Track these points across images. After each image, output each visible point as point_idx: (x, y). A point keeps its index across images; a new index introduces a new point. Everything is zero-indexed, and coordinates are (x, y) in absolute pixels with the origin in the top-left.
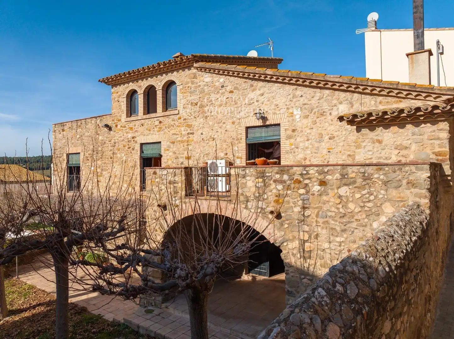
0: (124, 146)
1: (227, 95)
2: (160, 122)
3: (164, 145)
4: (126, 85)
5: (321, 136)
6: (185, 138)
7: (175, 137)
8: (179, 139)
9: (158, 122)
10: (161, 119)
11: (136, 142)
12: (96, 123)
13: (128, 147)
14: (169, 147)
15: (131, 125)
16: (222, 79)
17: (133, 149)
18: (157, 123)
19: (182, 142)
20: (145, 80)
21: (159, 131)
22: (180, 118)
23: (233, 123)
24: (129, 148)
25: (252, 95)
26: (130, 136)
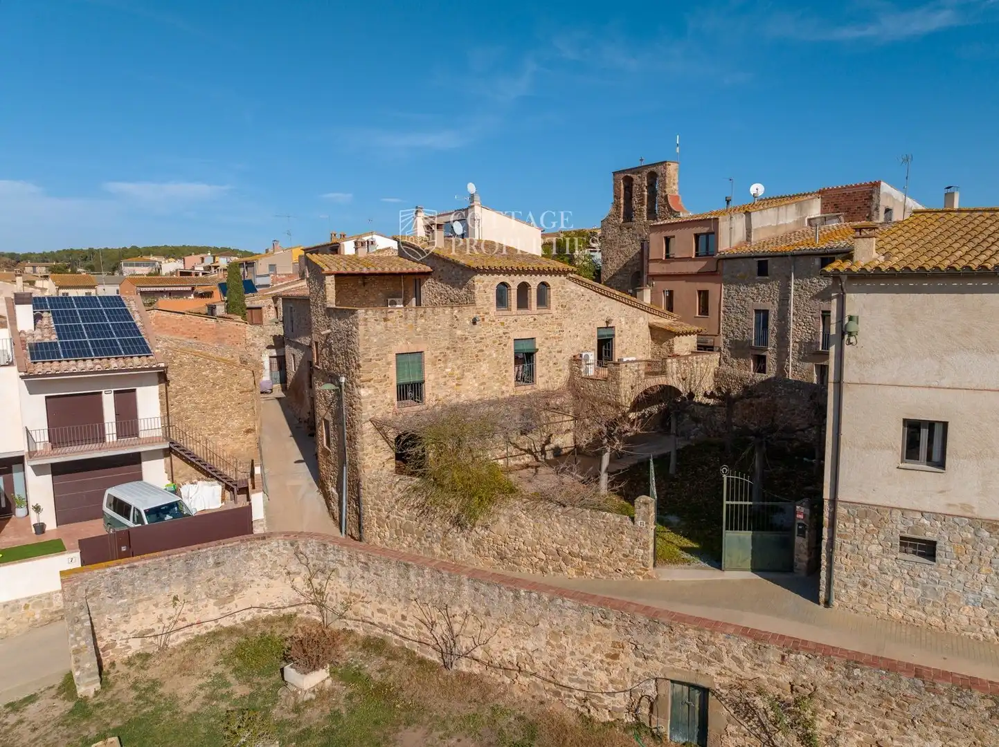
0: (494, 342)
1: (586, 302)
2: (535, 320)
3: (538, 341)
4: (496, 276)
5: (633, 335)
6: (557, 335)
7: (548, 333)
8: (553, 335)
9: (533, 319)
10: (536, 317)
11: (509, 338)
12: (452, 313)
13: (498, 343)
14: (543, 342)
15: (502, 320)
16: (583, 289)
17: (505, 345)
18: (531, 320)
19: (555, 338)
20: (518, 275)
21: (533, 328)
22: (552, 317)
23: (590, 324)
24: (500, 344)
25: (601, 305)
26: (501, 331)
